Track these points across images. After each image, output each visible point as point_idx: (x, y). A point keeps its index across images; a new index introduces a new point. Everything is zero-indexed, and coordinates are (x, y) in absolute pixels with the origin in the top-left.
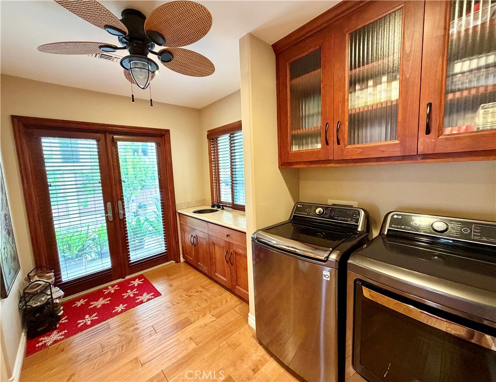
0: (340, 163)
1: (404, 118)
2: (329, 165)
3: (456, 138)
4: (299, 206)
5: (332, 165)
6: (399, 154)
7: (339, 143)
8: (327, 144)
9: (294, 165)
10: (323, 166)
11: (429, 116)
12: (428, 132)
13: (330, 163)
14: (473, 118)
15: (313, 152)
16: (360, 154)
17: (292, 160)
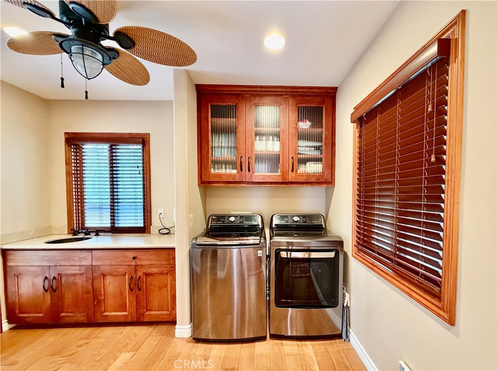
0: (249, 184)
1: (283, 162)
2: (242, 185)
3: (302, 175)
4: (213, 217)
5: (244, 185)
6: (281, 181)
7: (249, 171)
8: (242, 170)
9: (214, 183)
10: (238, 185)
11: (293, 163)
12: (292, 171)
13: (242, 184)
14: (305, 167)
15: (230, 175)
16: (263, 179)
17: (213, 179)
